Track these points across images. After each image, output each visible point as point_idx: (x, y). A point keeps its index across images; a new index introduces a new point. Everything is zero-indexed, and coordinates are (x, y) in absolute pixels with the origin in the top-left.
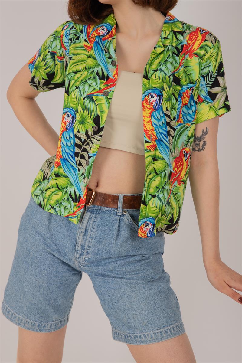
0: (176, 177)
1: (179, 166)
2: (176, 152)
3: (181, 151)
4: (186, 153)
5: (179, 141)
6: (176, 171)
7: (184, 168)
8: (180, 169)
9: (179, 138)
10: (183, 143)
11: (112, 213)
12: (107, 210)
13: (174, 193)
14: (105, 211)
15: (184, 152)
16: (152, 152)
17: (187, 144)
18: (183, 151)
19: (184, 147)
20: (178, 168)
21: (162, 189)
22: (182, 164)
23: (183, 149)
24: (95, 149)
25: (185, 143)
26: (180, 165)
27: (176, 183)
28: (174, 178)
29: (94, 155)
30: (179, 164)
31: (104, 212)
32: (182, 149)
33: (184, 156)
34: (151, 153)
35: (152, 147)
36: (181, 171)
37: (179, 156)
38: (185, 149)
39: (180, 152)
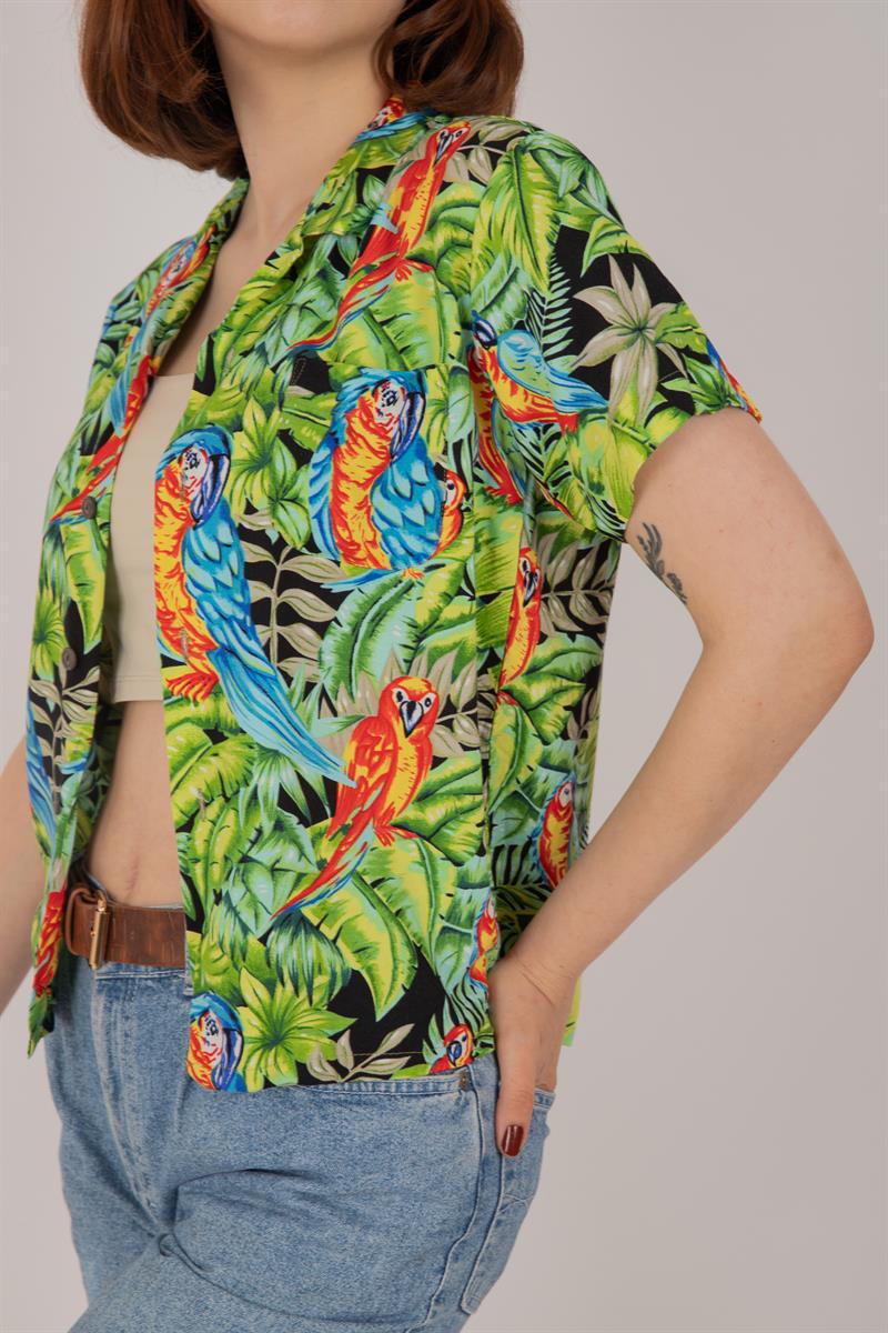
0: (366, 807)
1: (376, 759)
2: (364, 698)
3: (386, 693)
4: (406, 698)
5: (372, 645)
6: (362, 779)
7: (400, 763)
8: (383, 769)
9: (371, 633)
10: (394, 654)
11: (171, 992)
12: (160, 980)
13: (368, 880)
14: (150, 983)
15: (399, 696)
16: (196, 704)
17: (409, 662)
18: (396, 691)
19: (397, 675)
20: (373, 768)
21: (242, 866)
22: (390, 747)
23: (395, 683)
24: (79, 742)
25: (403, 654)
26: (382, 754)
27: (369, 834)
28: (356, 812)
29: (78, 768)
30: (378, 748)
31: (148, 987)
32: (387, 681)
33: (401, 713)
34: (189, 710)
35: (191, 684)
36: (387, 779)
37: (374, 713)
38: (403, 683)
39: (379, 696)
